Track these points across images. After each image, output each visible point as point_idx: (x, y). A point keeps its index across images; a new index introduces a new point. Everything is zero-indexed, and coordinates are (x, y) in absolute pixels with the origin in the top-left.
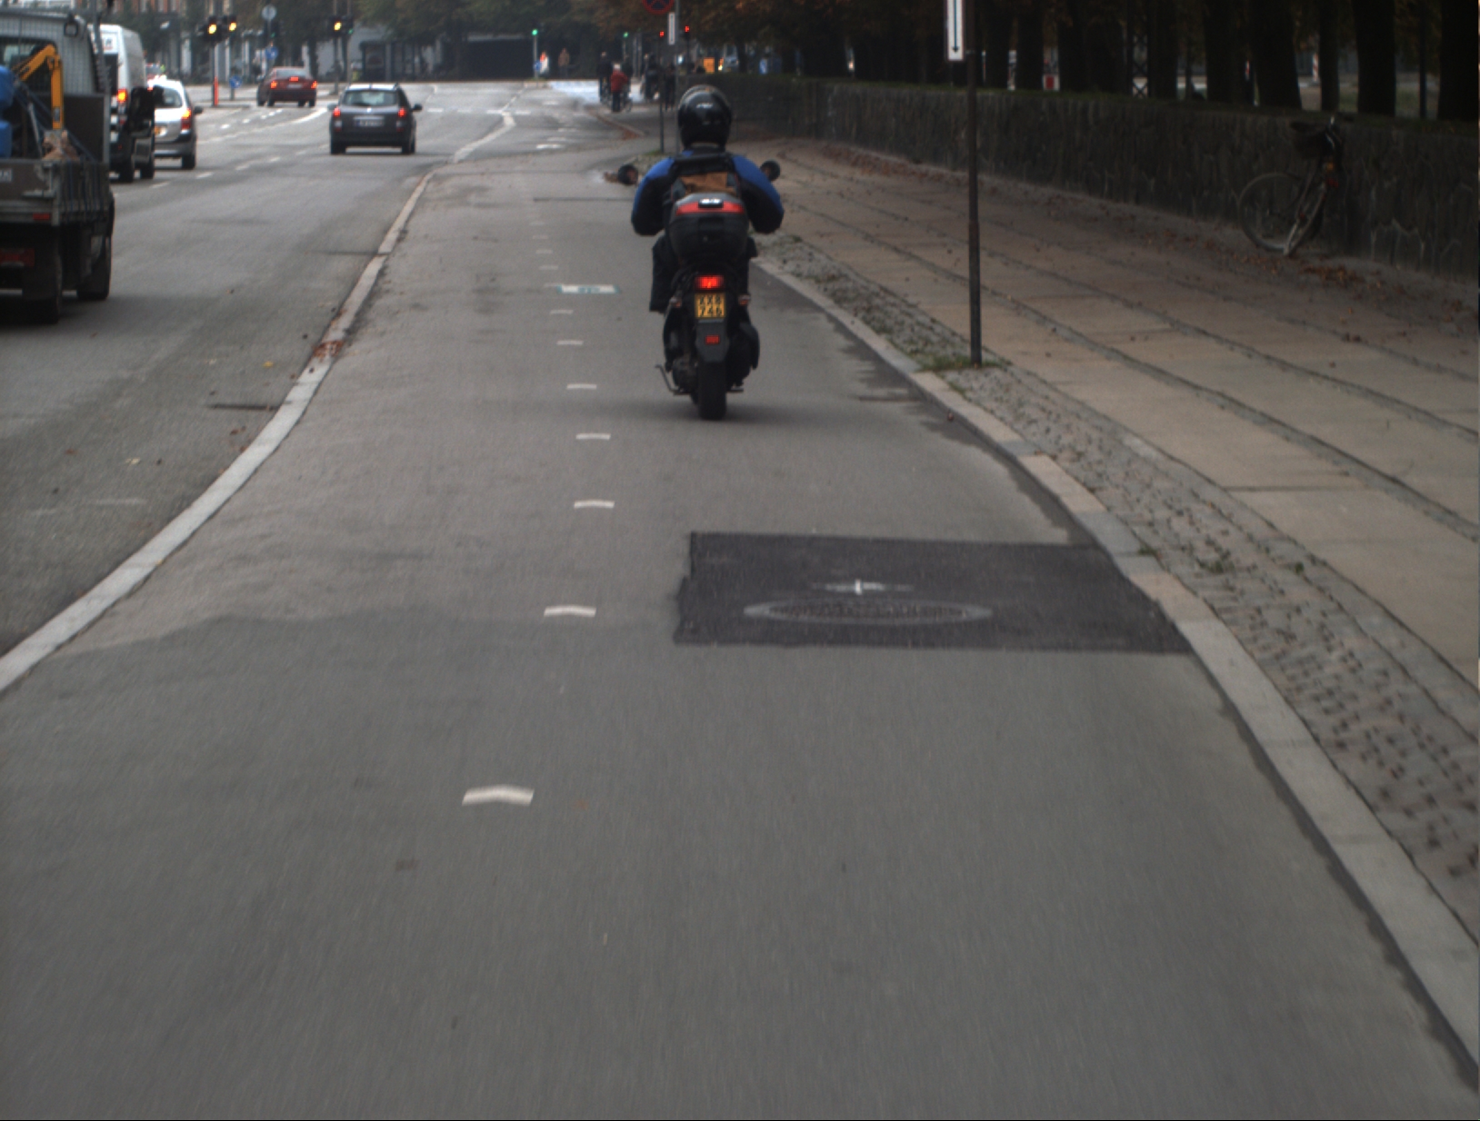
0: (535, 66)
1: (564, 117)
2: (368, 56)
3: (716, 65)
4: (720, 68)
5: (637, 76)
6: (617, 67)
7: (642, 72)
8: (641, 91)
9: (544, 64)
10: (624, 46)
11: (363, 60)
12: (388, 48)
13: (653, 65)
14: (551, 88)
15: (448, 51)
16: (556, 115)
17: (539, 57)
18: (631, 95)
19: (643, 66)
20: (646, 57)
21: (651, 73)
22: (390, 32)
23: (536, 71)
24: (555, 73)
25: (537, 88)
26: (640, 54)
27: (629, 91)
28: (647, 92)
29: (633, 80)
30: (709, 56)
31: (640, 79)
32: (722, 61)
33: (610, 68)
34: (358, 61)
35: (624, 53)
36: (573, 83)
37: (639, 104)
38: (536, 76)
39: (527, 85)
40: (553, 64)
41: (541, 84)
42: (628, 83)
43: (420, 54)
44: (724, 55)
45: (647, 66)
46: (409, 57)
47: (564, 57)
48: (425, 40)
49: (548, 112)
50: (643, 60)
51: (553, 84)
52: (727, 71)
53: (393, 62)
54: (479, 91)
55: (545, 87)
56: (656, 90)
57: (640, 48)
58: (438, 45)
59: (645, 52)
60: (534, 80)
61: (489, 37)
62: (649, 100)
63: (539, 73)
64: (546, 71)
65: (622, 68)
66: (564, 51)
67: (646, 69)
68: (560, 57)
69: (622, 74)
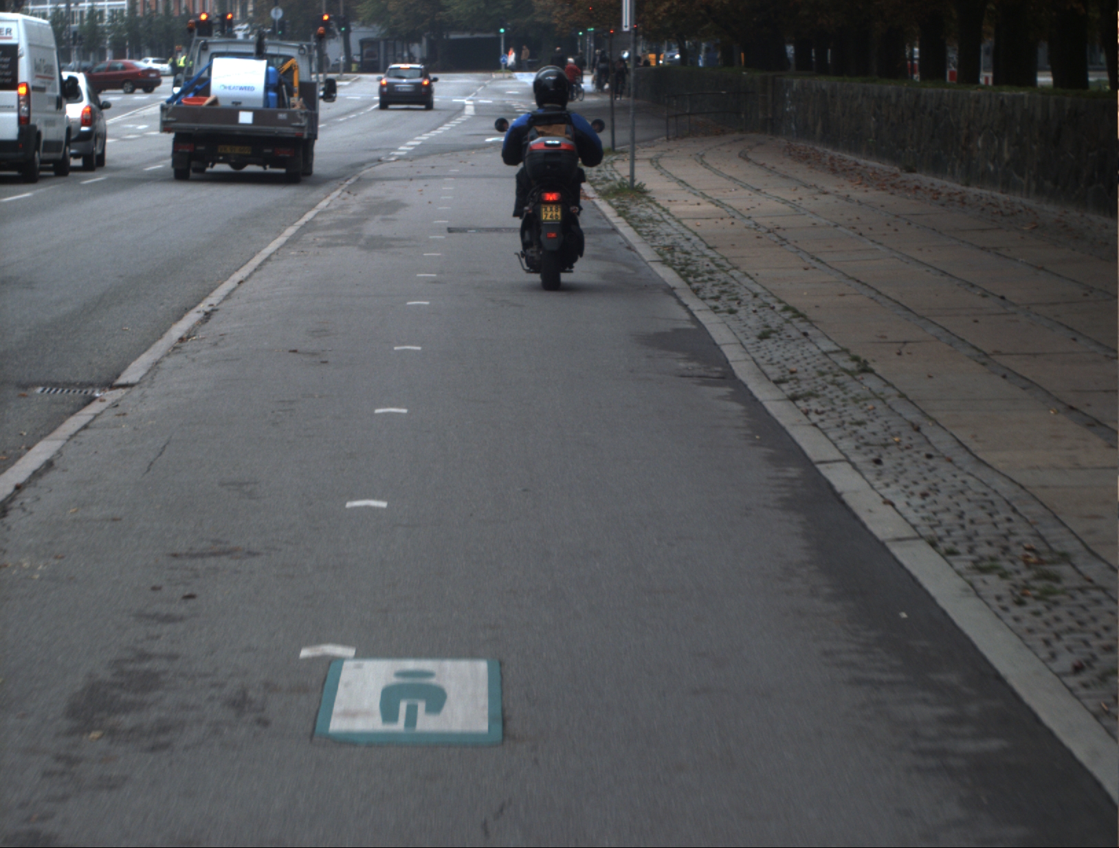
0: (502, 59)
1: (523, 106)
2: (365, 51)
3: (658, 59)
4: (661, 62)
6: (571, 60)
7: (593, 66)
8: (593, 82)
9: (511, 58)
10: (579, 44)
11: (361, 55)
12: (382, 44)
13: (603, 59)
14: (516, 79)
15: (432, 47)
16: (515, 104)
17: (507, 52)
18: (583, 86)
19: (595, 60)
20: (598, 51)
21: (602, 65)
22: (383, 31)
23: (503, 64)
24: (519, 67)
25: (504, 79)
26: (592, 50)
27: (582, 82)
29: (585, 72)
30: (652, 52)
31: (592, 72)
32: (662, 56)
33: (564, 61)
34: (358, 55)
35: (579, 49)
37: (591, 94)
38: (503, 67)
39: (494, 76)
40: (518, 59)
41: (507, 75)
42: (582, 75)
43: (409, 50)
44: (665, 51)
45: (598, 59)
47: (526, 52)
48: (413, 37)
50: (595, 55)
52: (667, 64)
53: (386, 56)
54: (451, 81)
55: (510, 78)
57: (592, 45)
58: (424, 41)
59: (596, 48)
60: (501, 72)
61: (467, 35)
62: (600, 90)
63: (506, 65)
64: (512, 63)
65: (576, 62)
66: (524, 47)
67: (597, 62)
68: (523, 52)
69: (575, 67)
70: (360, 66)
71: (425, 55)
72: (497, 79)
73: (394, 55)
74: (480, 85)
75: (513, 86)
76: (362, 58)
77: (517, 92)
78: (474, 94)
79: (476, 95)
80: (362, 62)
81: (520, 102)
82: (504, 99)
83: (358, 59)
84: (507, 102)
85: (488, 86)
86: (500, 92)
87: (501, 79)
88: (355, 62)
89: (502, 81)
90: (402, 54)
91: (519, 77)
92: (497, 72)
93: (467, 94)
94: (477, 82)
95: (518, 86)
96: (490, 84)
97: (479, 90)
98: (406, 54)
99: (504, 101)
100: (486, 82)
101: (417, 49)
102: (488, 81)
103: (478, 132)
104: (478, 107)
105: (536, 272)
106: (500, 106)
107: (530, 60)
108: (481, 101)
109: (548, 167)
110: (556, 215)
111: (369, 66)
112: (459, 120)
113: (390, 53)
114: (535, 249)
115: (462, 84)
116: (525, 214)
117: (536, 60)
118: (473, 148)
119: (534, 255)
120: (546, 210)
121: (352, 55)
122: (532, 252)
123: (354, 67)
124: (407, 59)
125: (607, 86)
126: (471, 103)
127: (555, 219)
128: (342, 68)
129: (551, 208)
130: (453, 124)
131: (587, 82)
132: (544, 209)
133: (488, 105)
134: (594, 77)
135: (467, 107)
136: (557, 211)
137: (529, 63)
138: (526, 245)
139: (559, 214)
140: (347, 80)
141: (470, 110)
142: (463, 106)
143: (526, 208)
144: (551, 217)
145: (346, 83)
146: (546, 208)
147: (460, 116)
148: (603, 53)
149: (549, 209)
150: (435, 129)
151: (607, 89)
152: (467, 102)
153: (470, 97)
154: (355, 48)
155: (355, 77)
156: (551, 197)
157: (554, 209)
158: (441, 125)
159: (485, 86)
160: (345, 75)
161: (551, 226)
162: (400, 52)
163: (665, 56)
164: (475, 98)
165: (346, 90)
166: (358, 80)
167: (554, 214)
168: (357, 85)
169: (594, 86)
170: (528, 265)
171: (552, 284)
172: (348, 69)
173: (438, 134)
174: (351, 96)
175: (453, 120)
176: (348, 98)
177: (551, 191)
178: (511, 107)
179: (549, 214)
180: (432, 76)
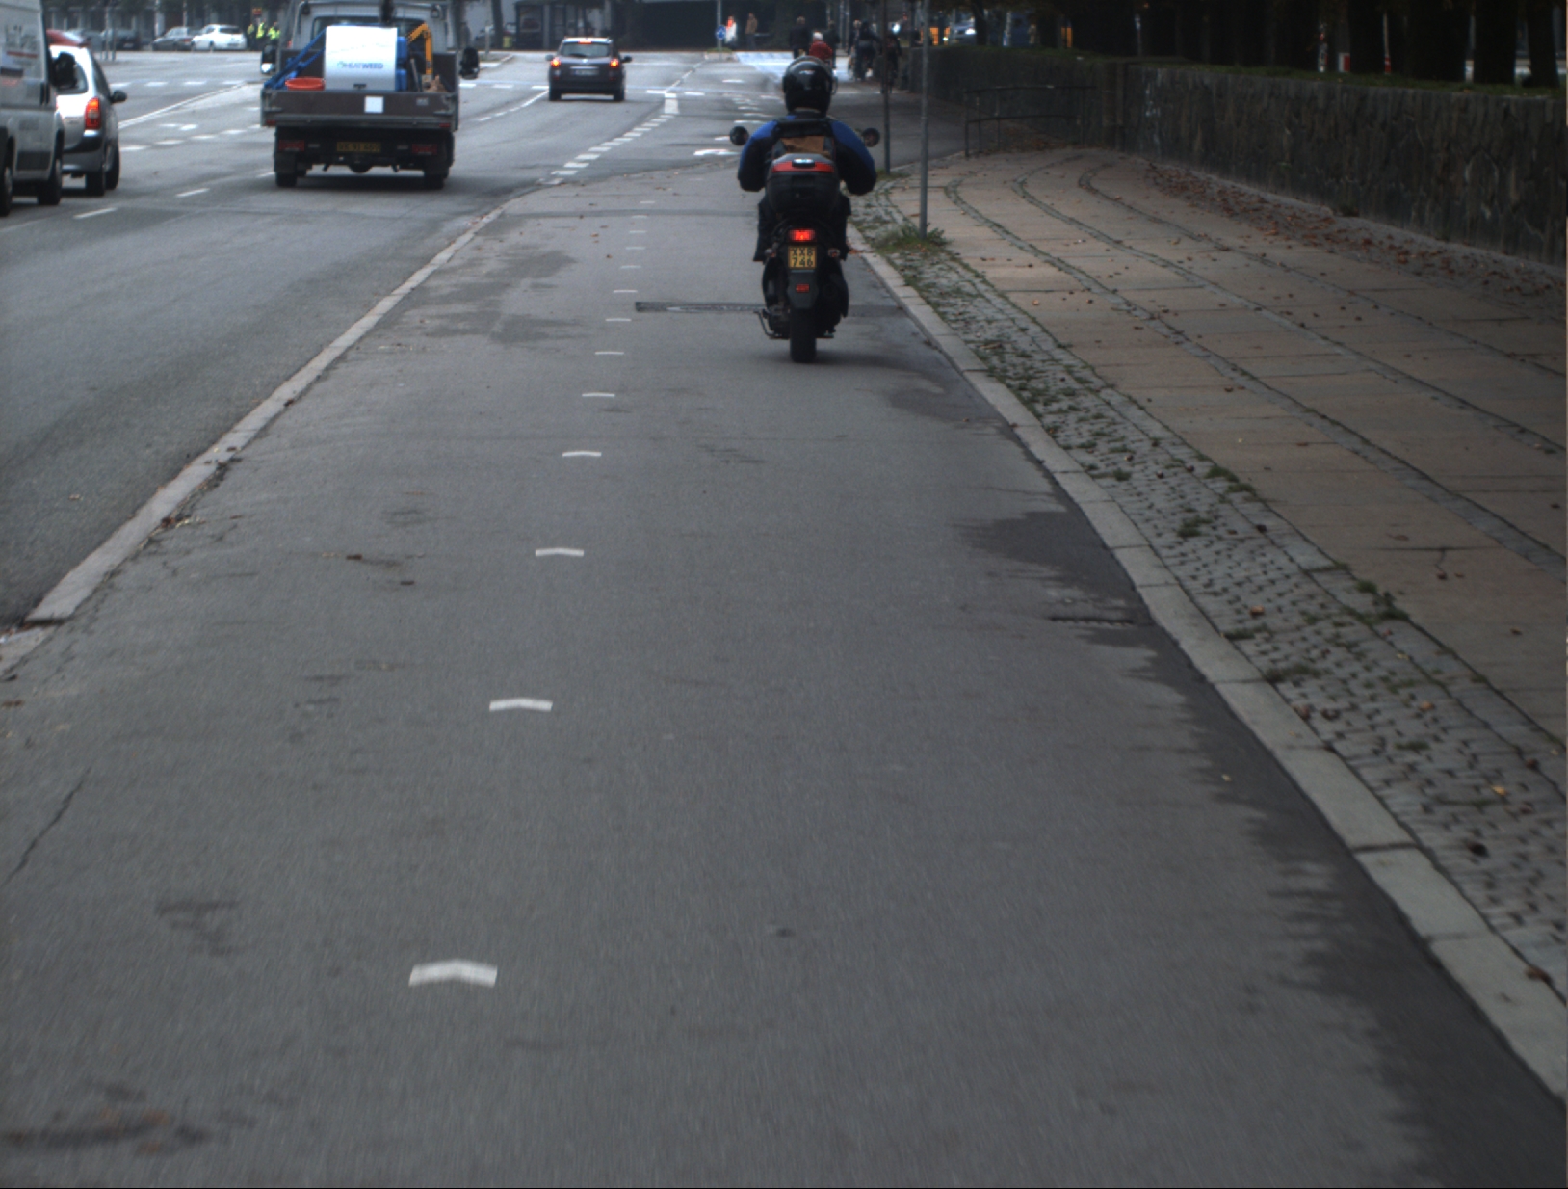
0: (718, 33)
1: (748, 101)
2: (523, 18)
3: (941, 35)
4: (945, 39)
5: (844, 47)
6: (818, 35)
7: (851, 43)
8: (850, 67)
9: (731, 32)
10: (828, 11)
11: (517, 24)
12: (547, 9)
13: (866, 34)
14: (738, 61)
15: (618, 13)
16: (737, 99)
17: (725, 23)
18: (835, 73)
19: (852, 35)
20: (856, 23)
21: (863, 43)
23: (720, 39)
24: (743, 43)
25: (720, 61)
27: (834, 68)
28: (858, 68)
29: (839, 52)
30: (932, 23)
31: (849, 52)
32: (947, 31)
33: (808, 37)
34: (512, 24)
35: (829, 19)
36: (764, 54)
37: (846, 84)
38: (719, 44)
39: (707, 56)
40: (740, 32)
41: (725, 55)
42: (833, 56)
43: (585, 18)
44: (951, 23)
45: (858, 34)
46: (571, 21)
47: (752, 23)
49: (727, 93)
50: (852, 27)
51: (740, 55)
52: (955, 41)
53: (552, 25)
54: (645, 64)
55: (730, 59)
56: (869, 66)
57: (848, 14)
59: (854, 17)
60: (717, 51)
62: (859, 79)
63: (723, 41)
64: (733, 38)
65: (825, 37)
66: (751, 15)
67: (856, 39)
68: (749, 23)
69: (825, 45)
70: (515, 40)
71: (608, 26)
72: (709, 62)
73: (564, 25)
74: (686, 70)
75: (735, 71)
76: (518, 29)
77: (739, 81)
78: (678, 82)
79: (681, 84)
80: (518, 35)
81: (747, 96)
82: (721, 91)
83: (512, 30)
84: (726, 96)
85: (699, 72)
86: (715, 80)
87: (715, 61)
88: (509, 34)
89: (718, 65)
90: (576, 24)
91: (742, 59)
92: (710, 51)
93: (667, 82)
94: (681, 65)
95: (740, 71)
96: (700, 67)
97: (686, 76)
98: (581, 24)
99: (721, 94)
100: (695, 66)
101: (596, 17)
102: (699, 64)
103: (686, 140)
104: (683, 102)
105: (784, 337)
106: (717, 101)
107: (757, 34)
108: (688, 93)
109: (798, 195)
110: (809, 261)
111: (528, 42)
112: (655, 122)
113: (559, 22)
114: (781, 306)
115: (660, 67)
116: (768, 260)
117: (767, 34)
118: (676, 165)
119: (780, 314)
120: (795, 254)
121: (504, 25)
122: (776, 310)
123: (507, 41)
124: (582, 31)
125: (869, 74)
126: (674, 96)
127: (806, 265)
128: (488, 43)
129: (802, 251)
130: (647, 127)
131: (842, 68)
132: (792, 253)
133: (696, 99)
134: (852, 60)
135: (668, 102)
136: (809, 254)
137: (758, 38)
138: (770, 300)
139: (813, 258)
140: (495, 60)
141: (671, 107)
142: (662, 101)
143: (769, 251)
144: (803, 263)
145: (493, 65)
146: (795, 251)
147: (656, 117)
148: (866, 25)
149: (799, 252)
150: (620, 135)
151: (870, 78)
152: (667, 95)
153: (673, 87)
154: (509, 14)
155: (506, 56)
156: (802, 236)
157: (806, 252)
158: (629, 129)
159: (694, 70)
160: (493, 53)
161: (802, 275)
162: (572, 21)
163: (952, 31)
164: (678, 88)
165: (493, 74)
166: (511, 60)
167: (807, 258)
168: (509, 67)
169: (852, 73)
170: (772, 329)
171: (804, 354)
172: (497, 44)
173: (626, 143)
174: (500, 83)
175: (648, 121)
176: (497, 86)
177: (802, 227)
178: (730, 102)
179: (800, 259)
180: (623, 54)
